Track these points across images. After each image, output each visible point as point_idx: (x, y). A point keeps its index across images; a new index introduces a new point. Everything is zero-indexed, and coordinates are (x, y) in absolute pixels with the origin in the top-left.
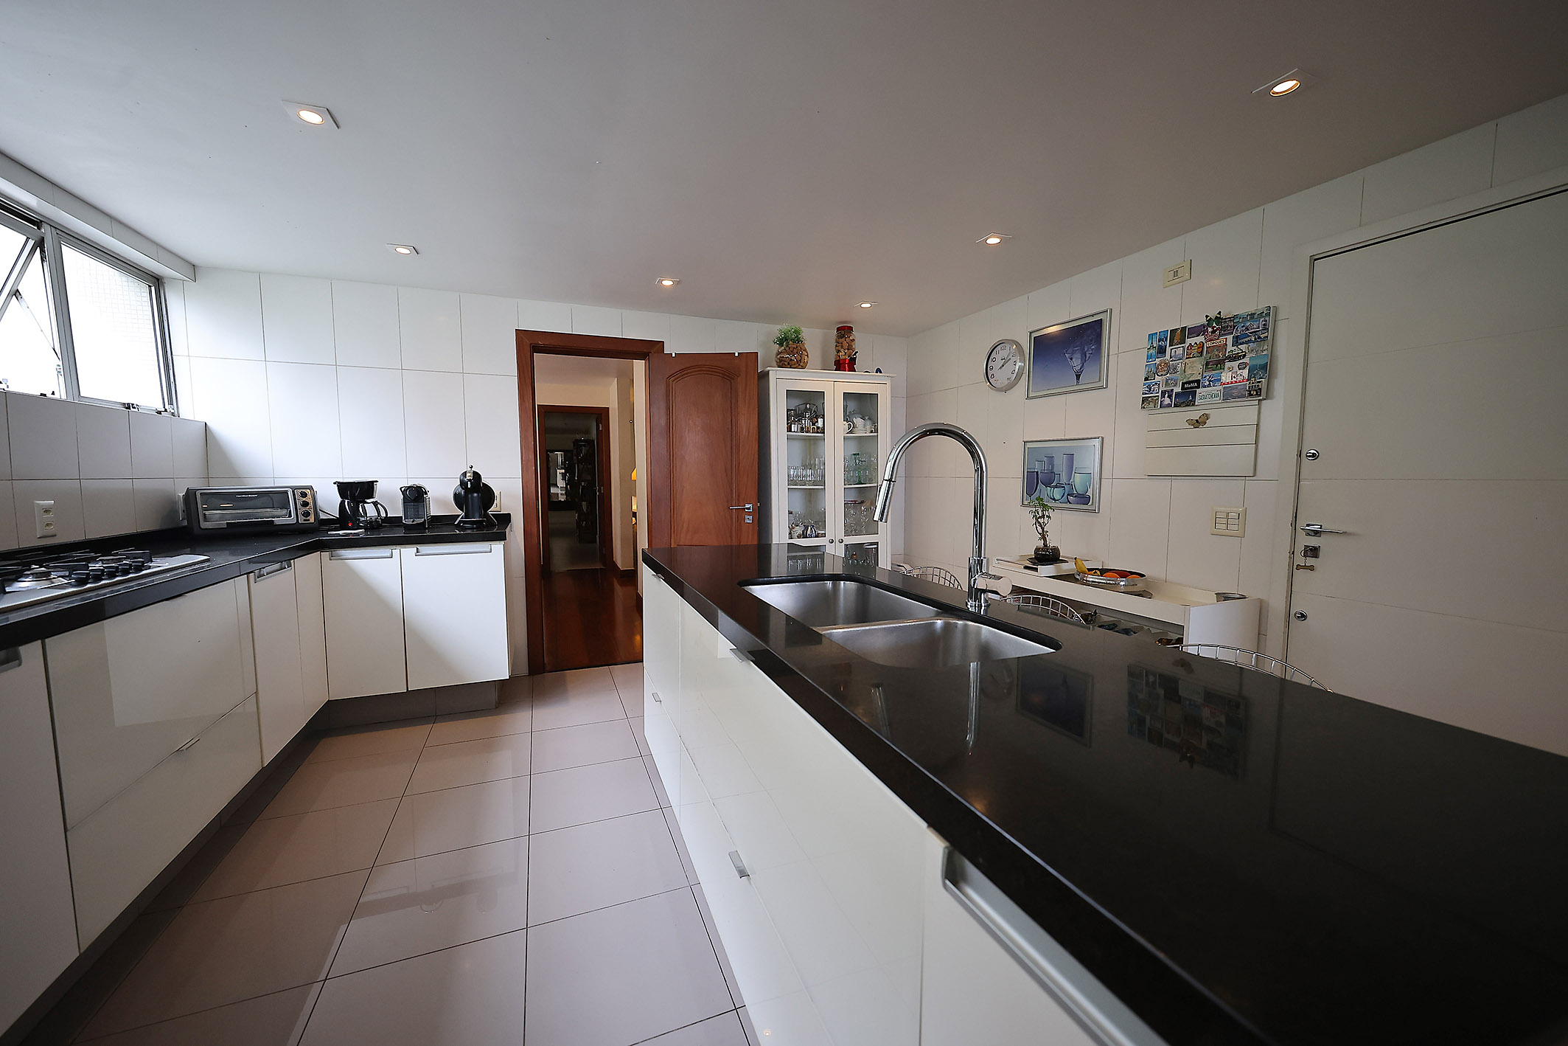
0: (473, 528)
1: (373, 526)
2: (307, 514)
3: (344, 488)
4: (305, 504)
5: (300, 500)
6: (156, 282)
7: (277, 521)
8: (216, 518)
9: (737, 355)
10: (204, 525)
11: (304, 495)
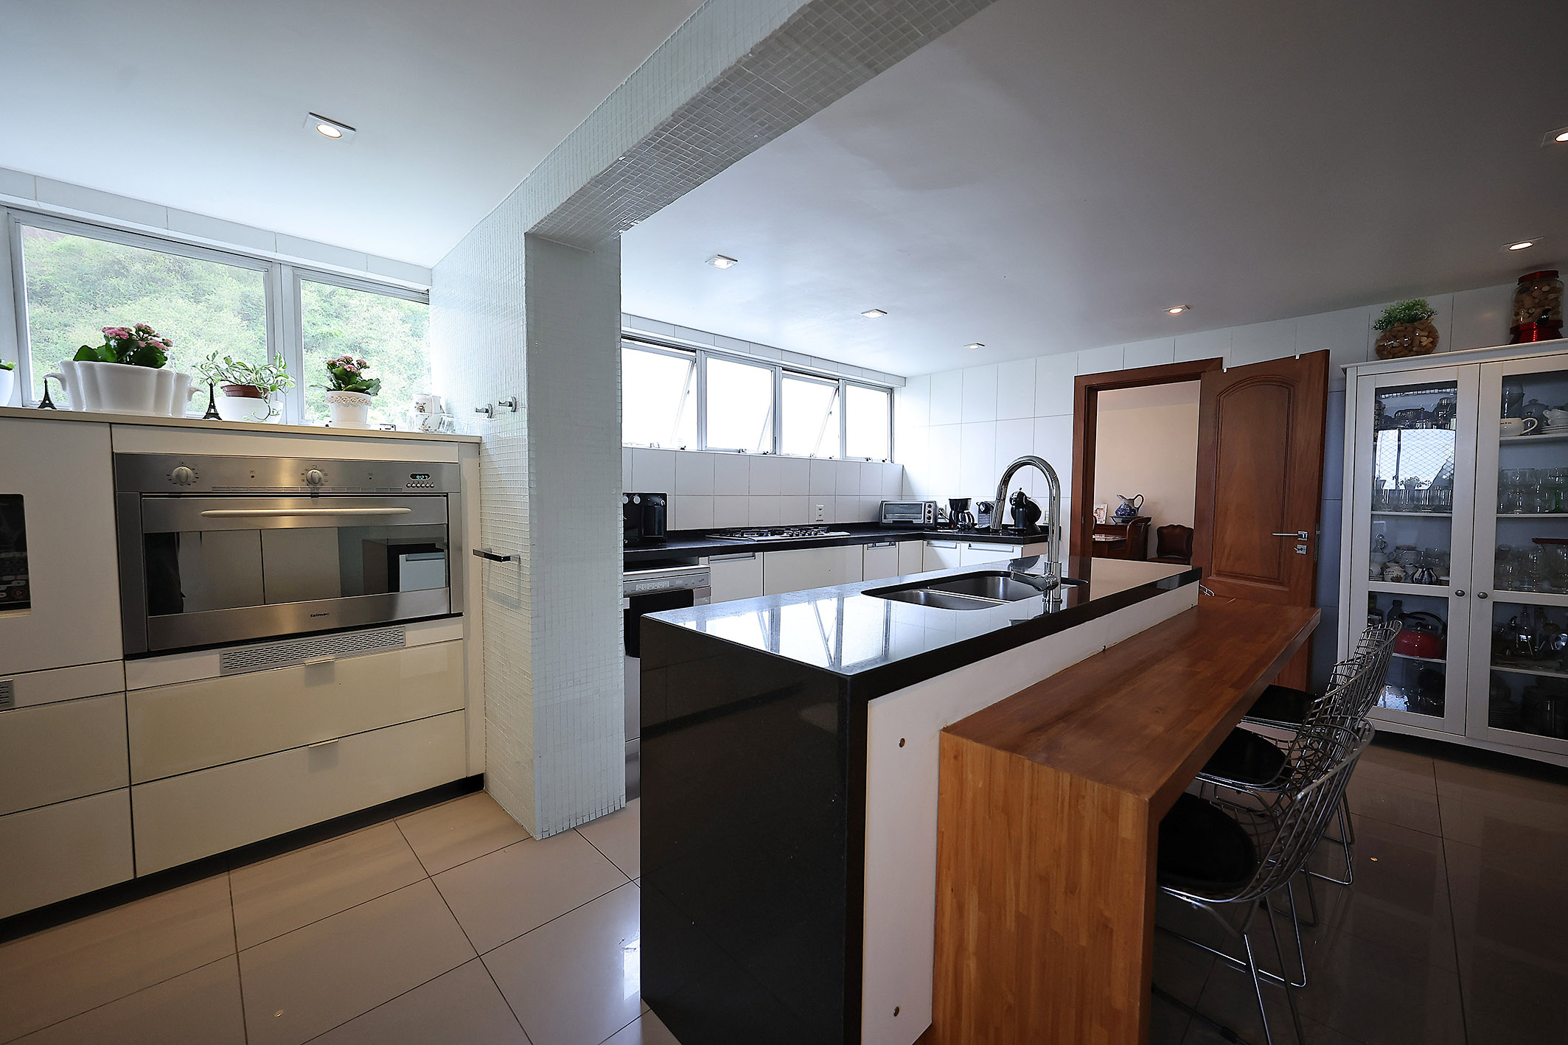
0: (1015, 535)
1: (964, 528)
2: (929, 518)
3: (953, 503)
4: (929, 512)
5: (927, 509)
6: (891, 391)
7: (915, 521)
8: (890, 519)
9: (1297, 358)
10: (884, 521)
11: (930, 506)
